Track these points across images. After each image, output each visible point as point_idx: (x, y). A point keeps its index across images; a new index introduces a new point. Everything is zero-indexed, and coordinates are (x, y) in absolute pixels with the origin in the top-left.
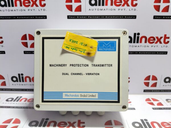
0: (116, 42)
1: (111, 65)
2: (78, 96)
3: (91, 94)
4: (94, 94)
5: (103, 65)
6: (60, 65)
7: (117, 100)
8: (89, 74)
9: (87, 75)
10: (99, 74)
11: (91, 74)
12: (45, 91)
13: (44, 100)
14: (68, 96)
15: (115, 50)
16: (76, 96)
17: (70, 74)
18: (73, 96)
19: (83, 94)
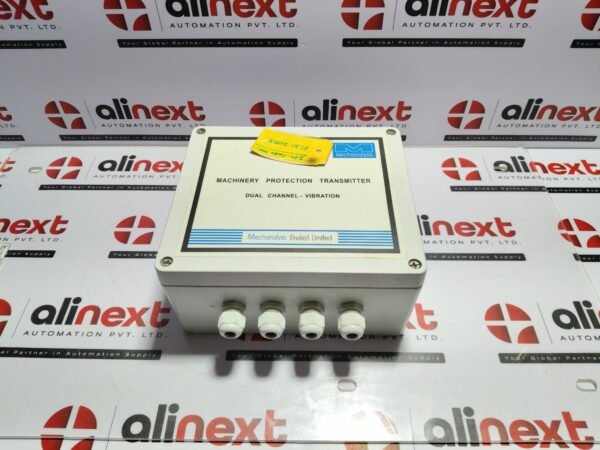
0: (373, 144)
1: (368, 181)
2: (284, 238)
3: (320, 234)
4: (327, 234)
5: (347, 181)
6: (242, 180)
7: (392, 248)
8: (313, 196)
9: (310, 199)
10: (338, 196)
11: (318, 196)
12: (195, 226)
13: (189, 246)
14: (256, 238)
15: (374, 156)
16: (277, 237)
17: (265, 195)
18: (269, 238)
19: (297, 234)
